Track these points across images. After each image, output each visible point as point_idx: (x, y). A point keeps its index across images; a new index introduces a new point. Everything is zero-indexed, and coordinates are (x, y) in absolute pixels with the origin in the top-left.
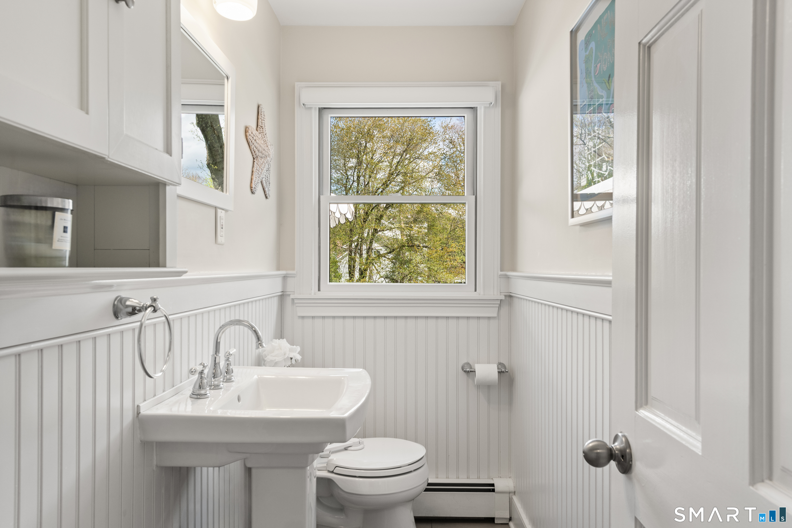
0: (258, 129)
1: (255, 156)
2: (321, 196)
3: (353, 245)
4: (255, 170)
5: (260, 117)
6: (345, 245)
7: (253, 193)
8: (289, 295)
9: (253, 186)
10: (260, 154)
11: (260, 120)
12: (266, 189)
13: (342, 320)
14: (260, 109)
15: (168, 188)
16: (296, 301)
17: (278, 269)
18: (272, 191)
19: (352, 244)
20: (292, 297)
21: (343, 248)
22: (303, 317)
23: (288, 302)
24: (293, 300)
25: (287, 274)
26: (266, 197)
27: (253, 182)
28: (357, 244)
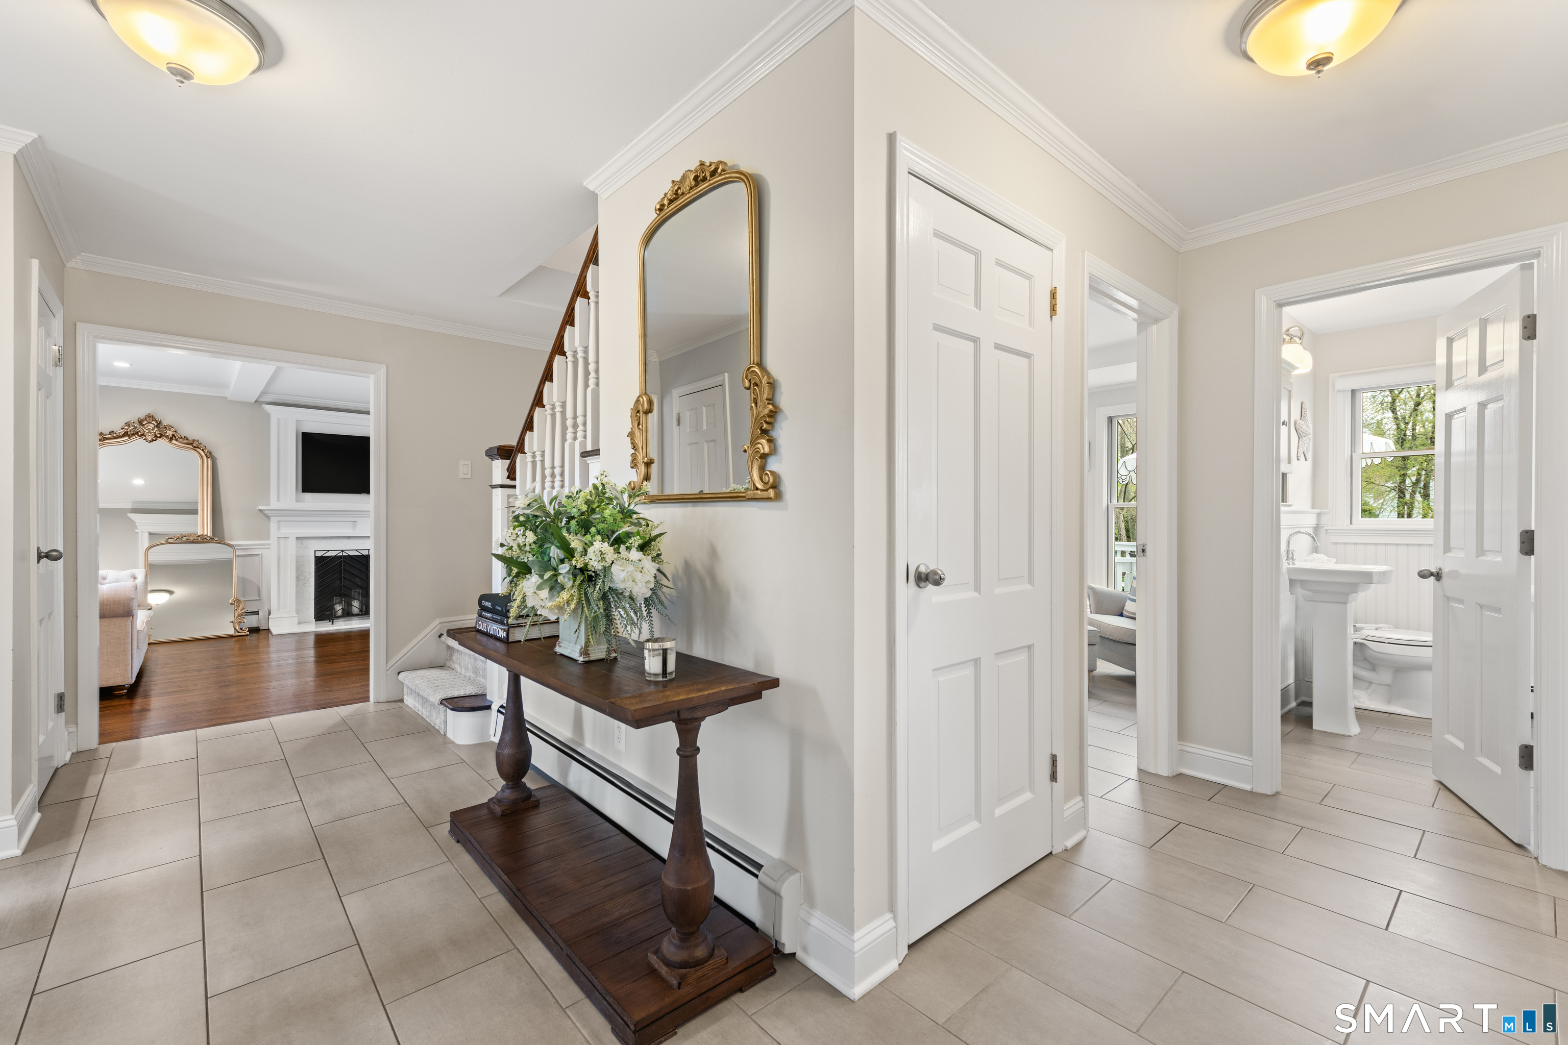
0: (1302, 418)
1: (1300, 437)
2: (1353, 454)
3: (1408, 482)
4: (1300, 445)
5: (1303, 410)
6: (1391, 482)
7: (1298, 460)
8: (1323, 527)
9: (1299, 455)
10: (1304, 435)
11: (1303, 412)
12: (1307, 455)
13: (1374, 546)
14: (1303, 405)
15: (1287, 475)
16: (1329, 531)
17: (1313, 508)
18: (1310, 456)
19: (1404, 481)
20: (1326, 528)
21: (1386, 486)
22: (1336, 543)
23: (1322, 532)
24: (1327, 530)
25: (1321, 512)
26: (1306, 460)
27: (1299, 453)
28: (1416, 480)
